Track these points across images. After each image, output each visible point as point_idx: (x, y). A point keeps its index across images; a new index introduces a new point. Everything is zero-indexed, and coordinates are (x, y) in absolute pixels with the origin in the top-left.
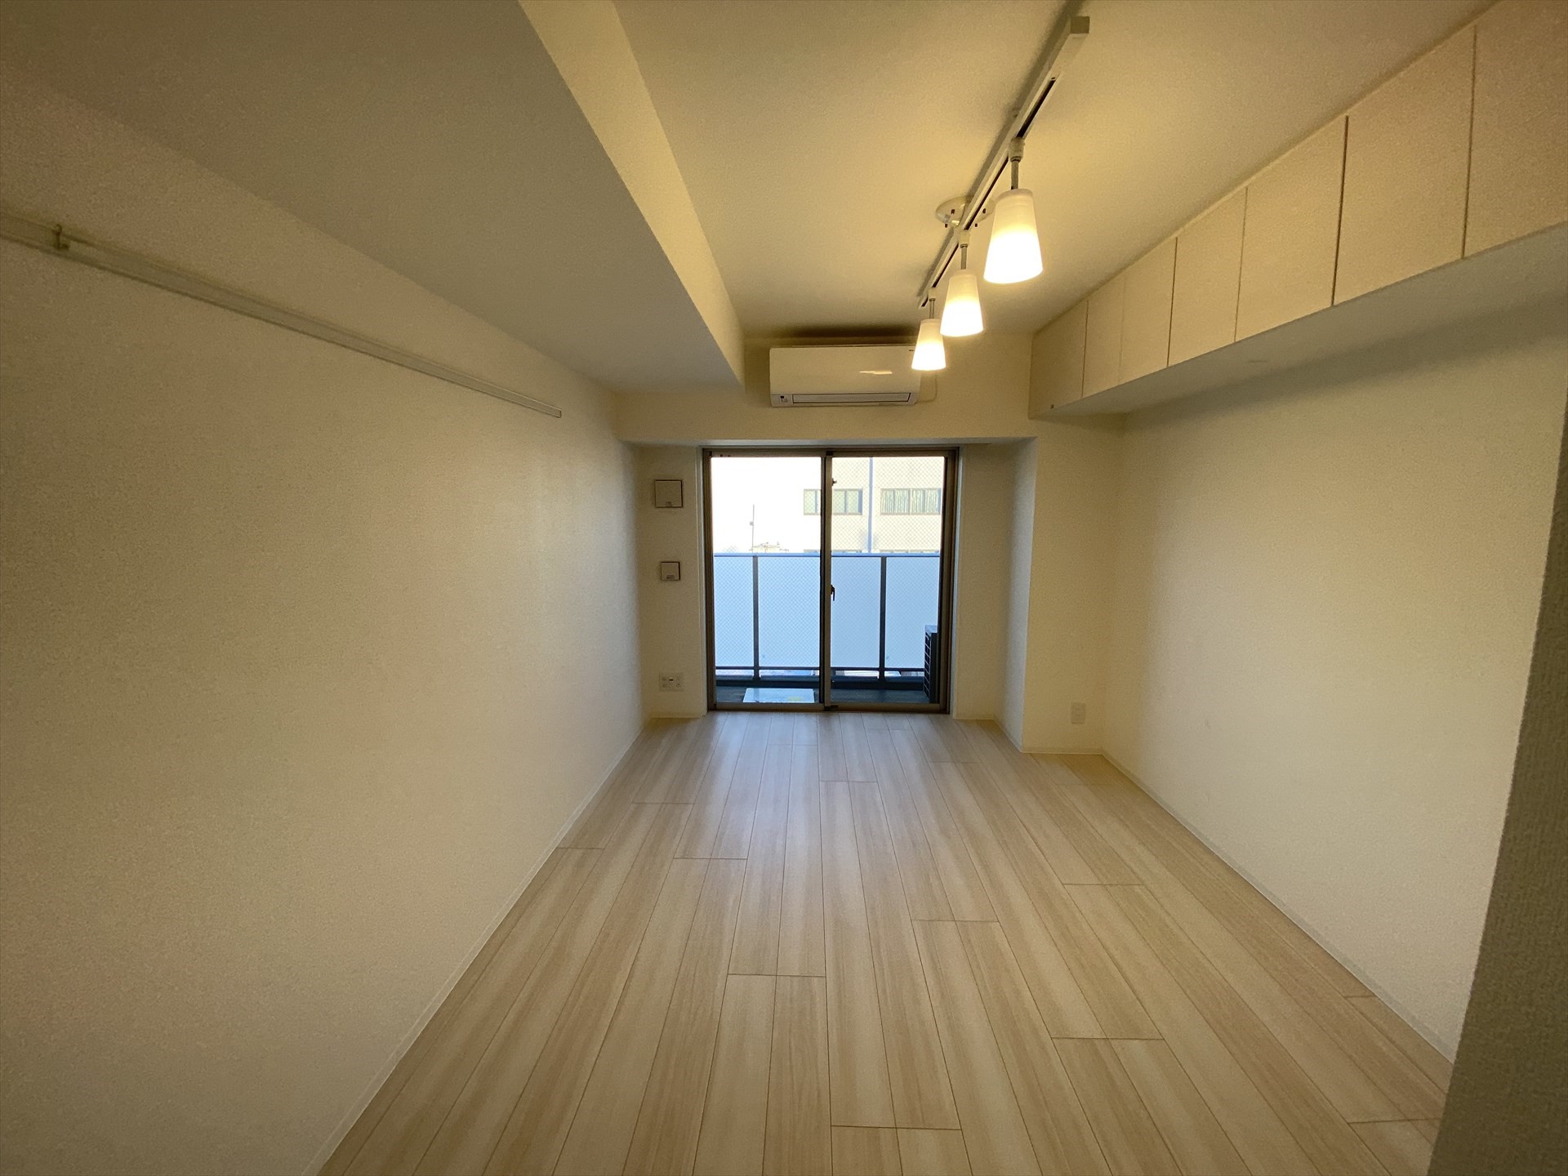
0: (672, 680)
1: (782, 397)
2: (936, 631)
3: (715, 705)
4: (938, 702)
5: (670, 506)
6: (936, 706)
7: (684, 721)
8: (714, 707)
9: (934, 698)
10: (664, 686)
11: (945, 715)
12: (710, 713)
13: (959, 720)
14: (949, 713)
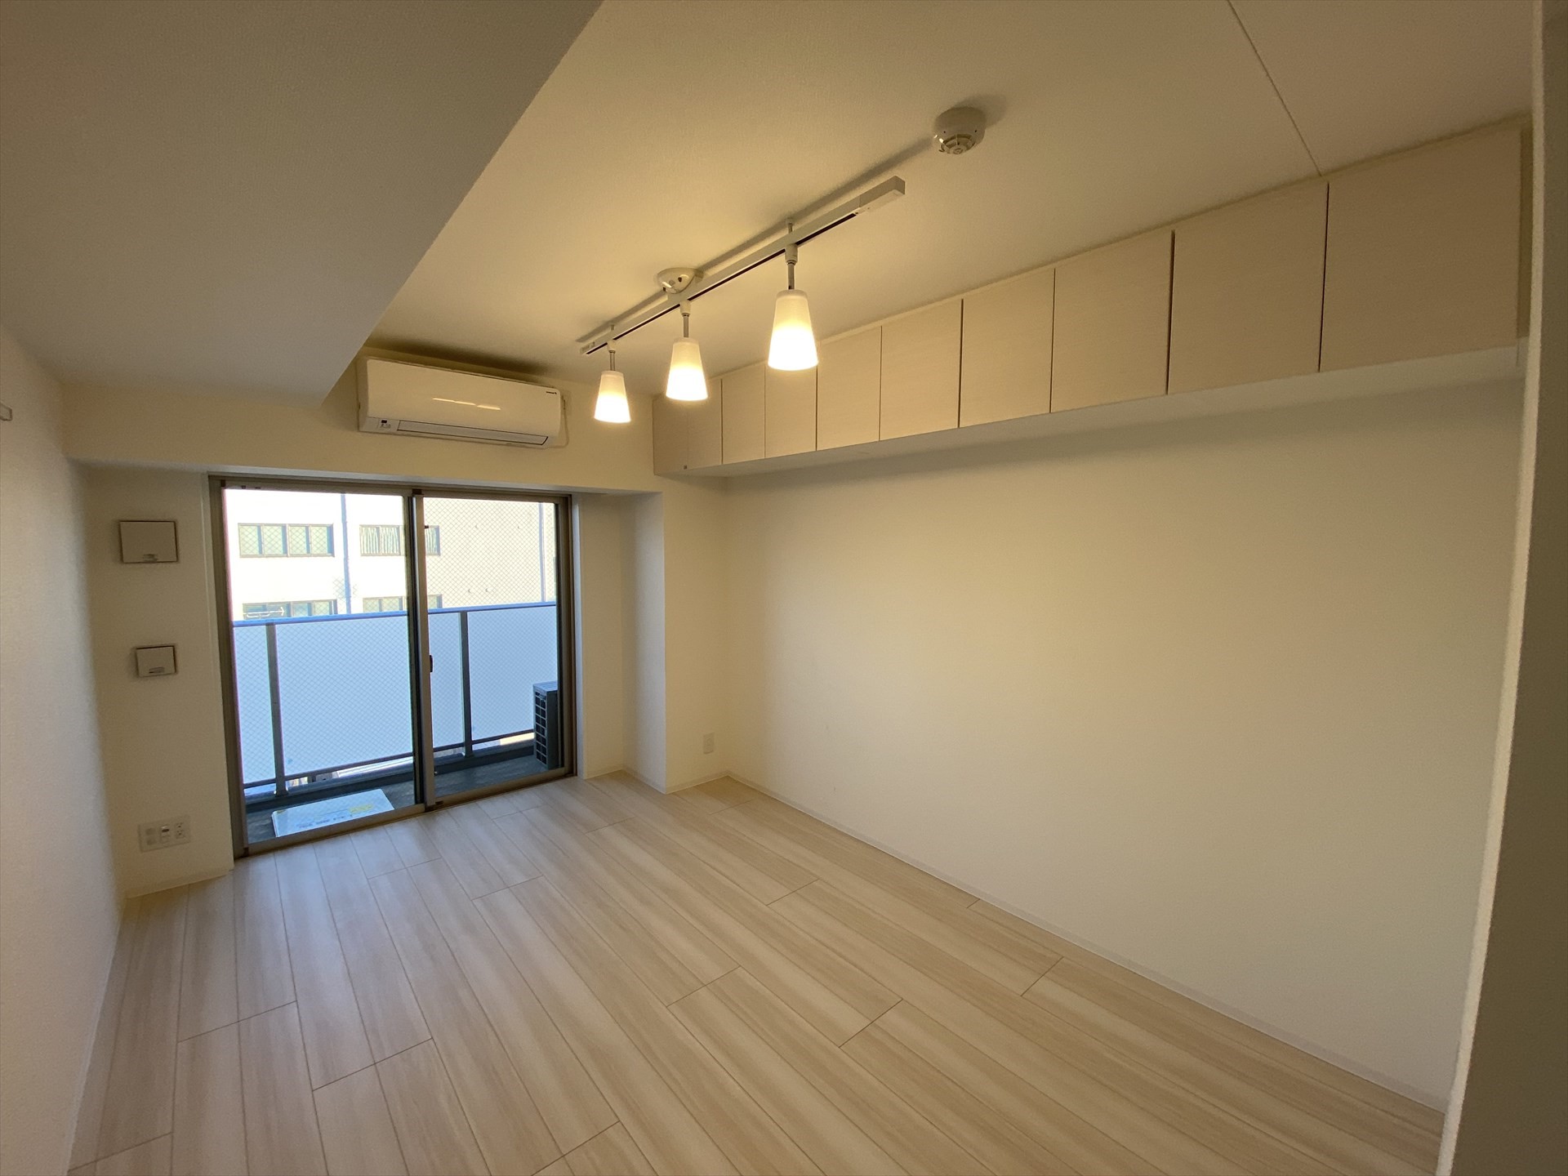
0: (167, 830)
1: (385, 422)
2: (555, 688)
3: (246, 849)
4: (563, 766)
5: (152, 559)
6: (561, 771)
7: (197, 888)
8: (244, 853)
9: (556, 762)
10: (149, 842)
11: (572, 778)
12: (240, 863)
13: (591, 779)
14: (576, 775)
